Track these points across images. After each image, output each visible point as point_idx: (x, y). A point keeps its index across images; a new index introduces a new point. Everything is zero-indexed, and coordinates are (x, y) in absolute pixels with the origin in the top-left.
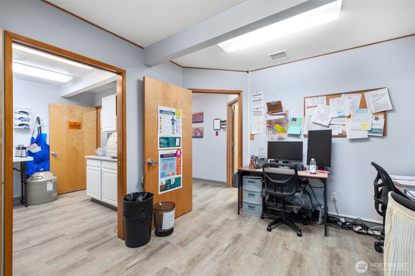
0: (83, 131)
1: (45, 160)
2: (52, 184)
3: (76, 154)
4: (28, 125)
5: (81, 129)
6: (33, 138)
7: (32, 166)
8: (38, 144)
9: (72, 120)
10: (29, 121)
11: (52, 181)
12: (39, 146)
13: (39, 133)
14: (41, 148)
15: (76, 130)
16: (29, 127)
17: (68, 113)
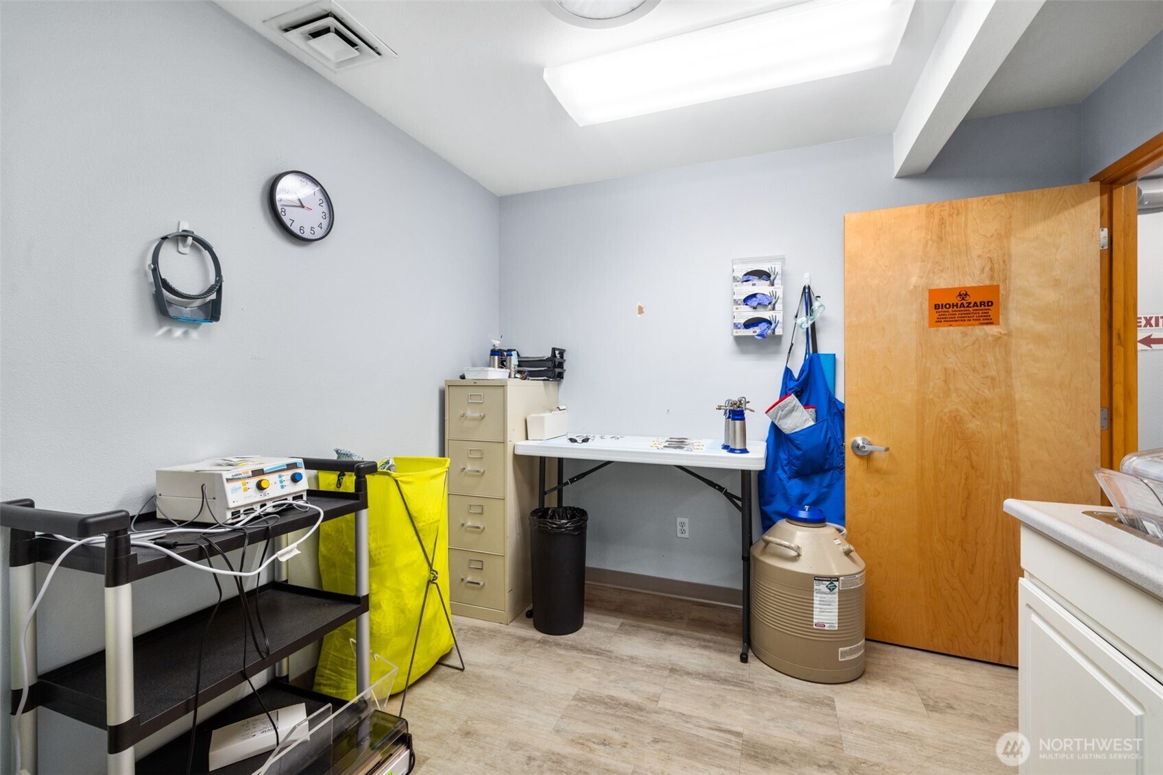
0: (1009, 335)
1: (829, 470)
2: (835, 598)
3: (969, 458)
4: (769, 323)
5: (998, 324)
6: (788, 372)
7: (784, 488)
8: (805, 400)
9: (947, 281)
10: (774, 305)
11: (836, 583)
12: (806, 406)
13: (811, 352)
14: (814, 415)
15: (968, 329)
16: (774, 330)
17: (926, 245)
